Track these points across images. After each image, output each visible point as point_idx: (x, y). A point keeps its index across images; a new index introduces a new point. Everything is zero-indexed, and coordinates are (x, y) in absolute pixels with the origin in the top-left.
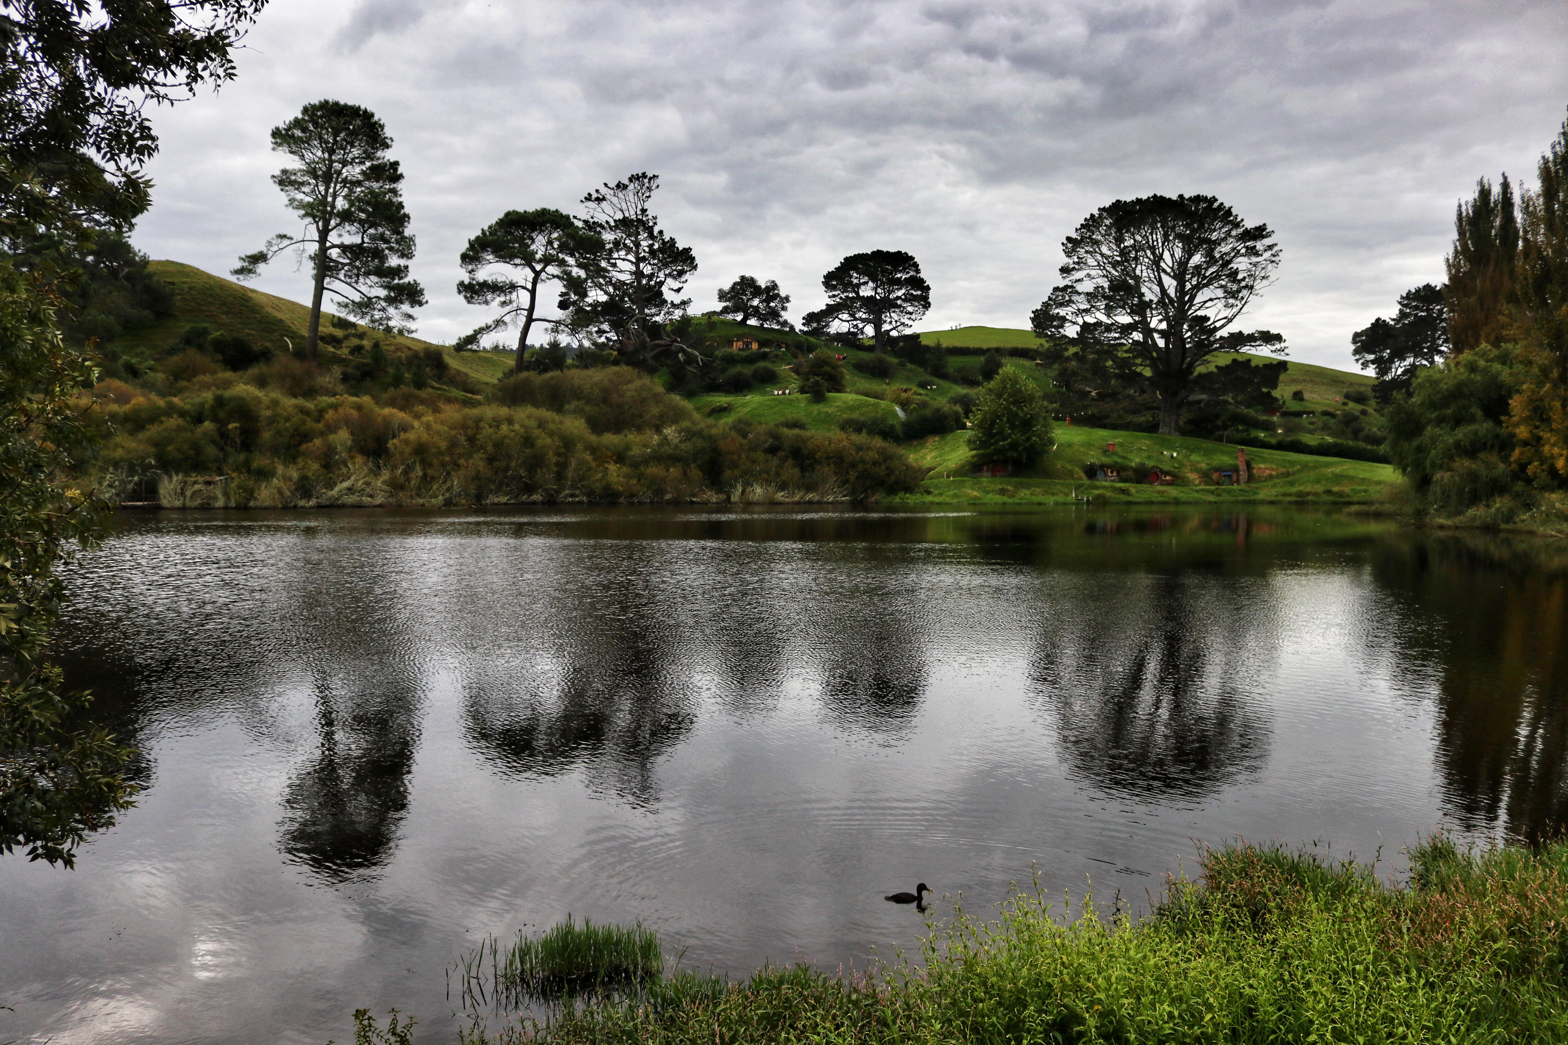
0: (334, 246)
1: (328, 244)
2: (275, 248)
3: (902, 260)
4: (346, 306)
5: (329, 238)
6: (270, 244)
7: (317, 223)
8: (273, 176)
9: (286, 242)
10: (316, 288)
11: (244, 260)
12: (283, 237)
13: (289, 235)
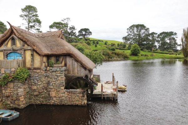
3: (88, 29)
5: (29, 25)
7: (27, 22)
8: (20, 15)
12: (23, 24)
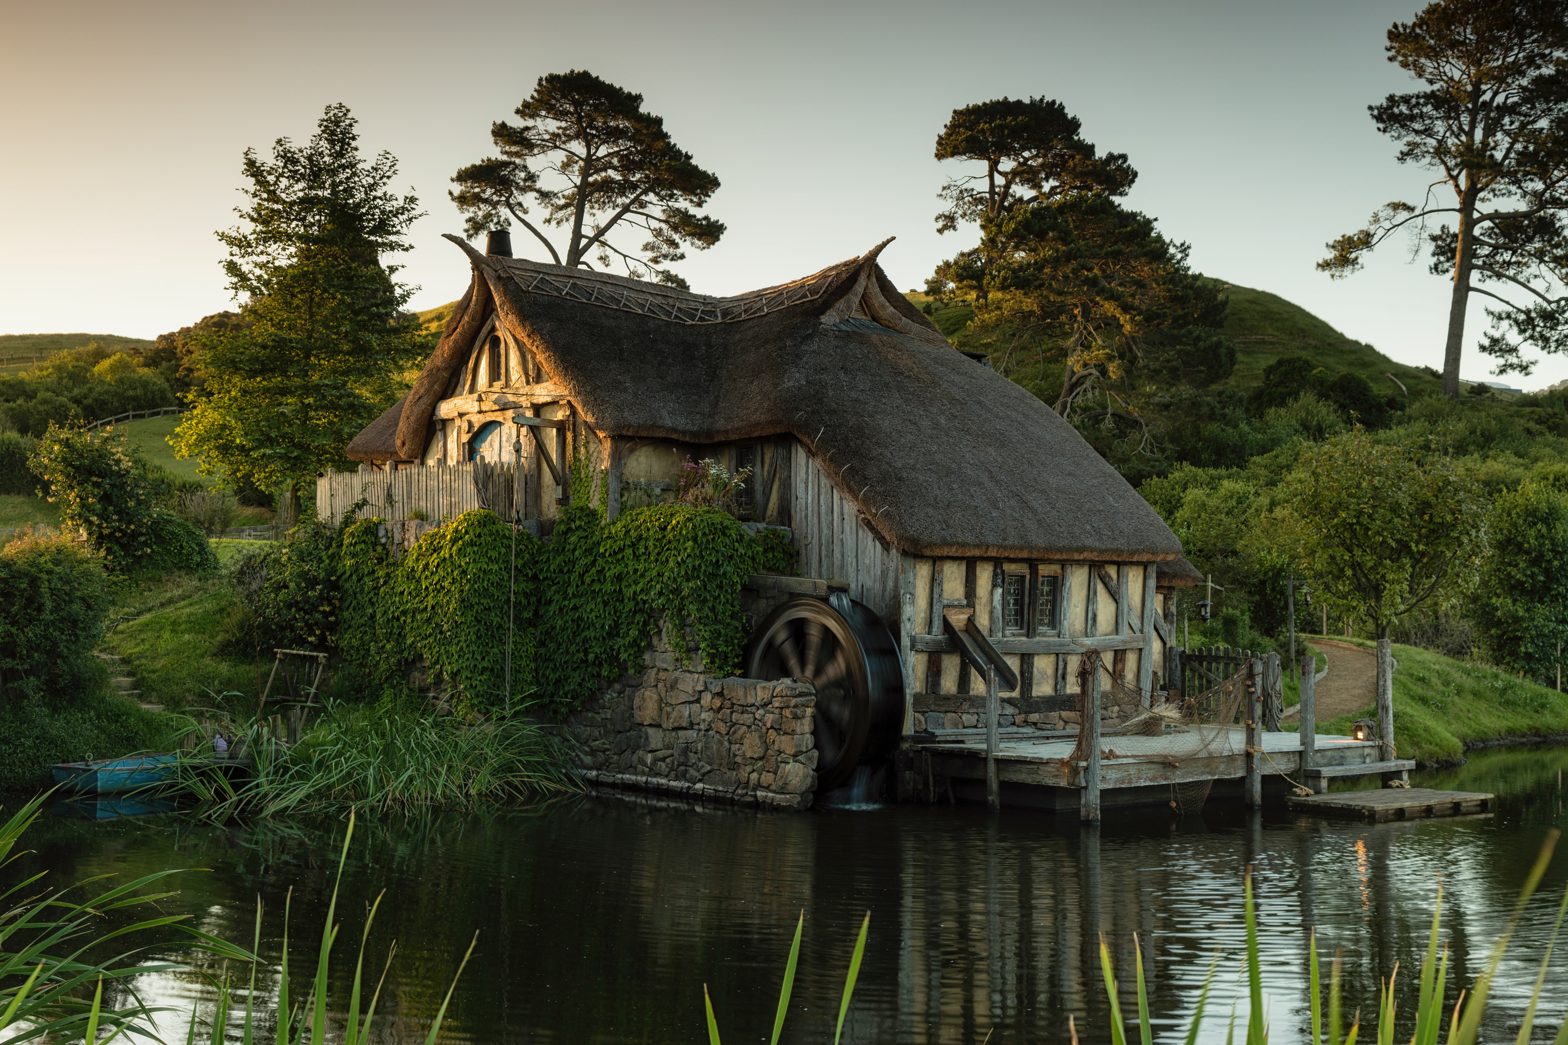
0: (1483, 218)
1: (1476, 215)
2: (1387, 225)
4: (1509, 316)
5: (1478, 205)
6: (1376, 219)
7: (1455, 179)
8: (1371, 108)
9: (1403, 215)
10: (1456, 290)
11: (1333, 247)
12: (1396, 207)
13: (1410, 203)
